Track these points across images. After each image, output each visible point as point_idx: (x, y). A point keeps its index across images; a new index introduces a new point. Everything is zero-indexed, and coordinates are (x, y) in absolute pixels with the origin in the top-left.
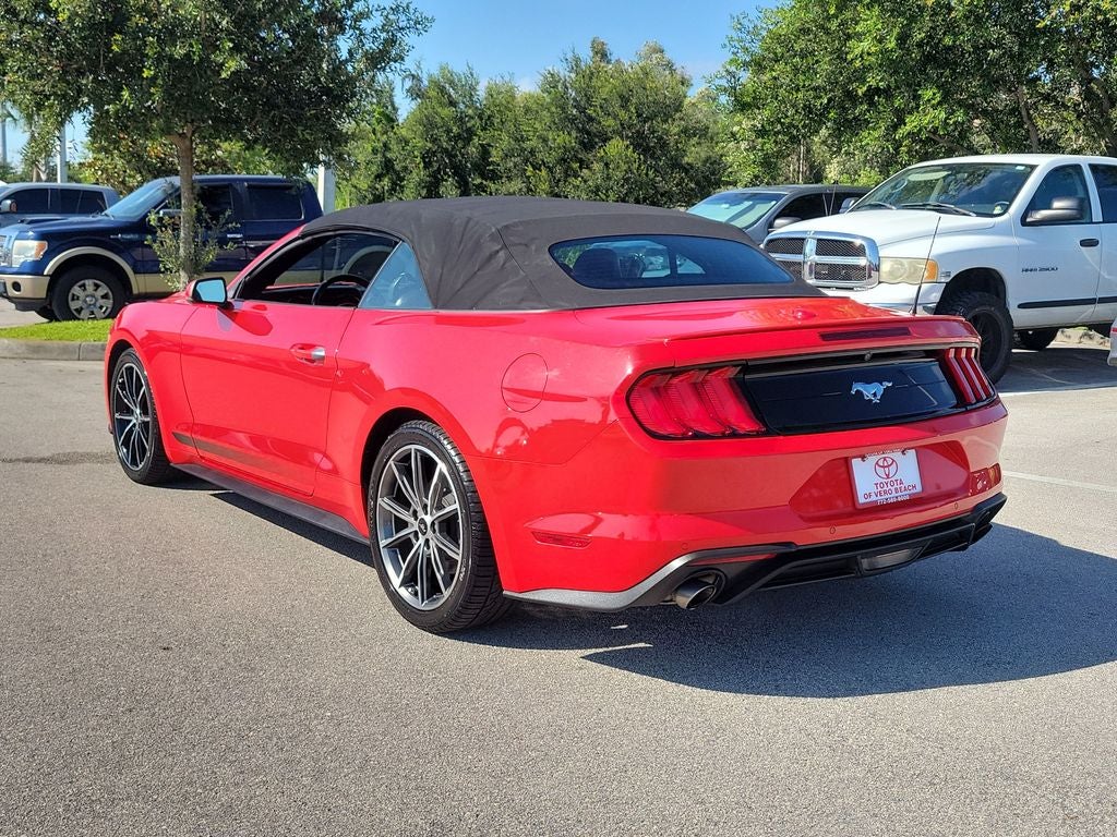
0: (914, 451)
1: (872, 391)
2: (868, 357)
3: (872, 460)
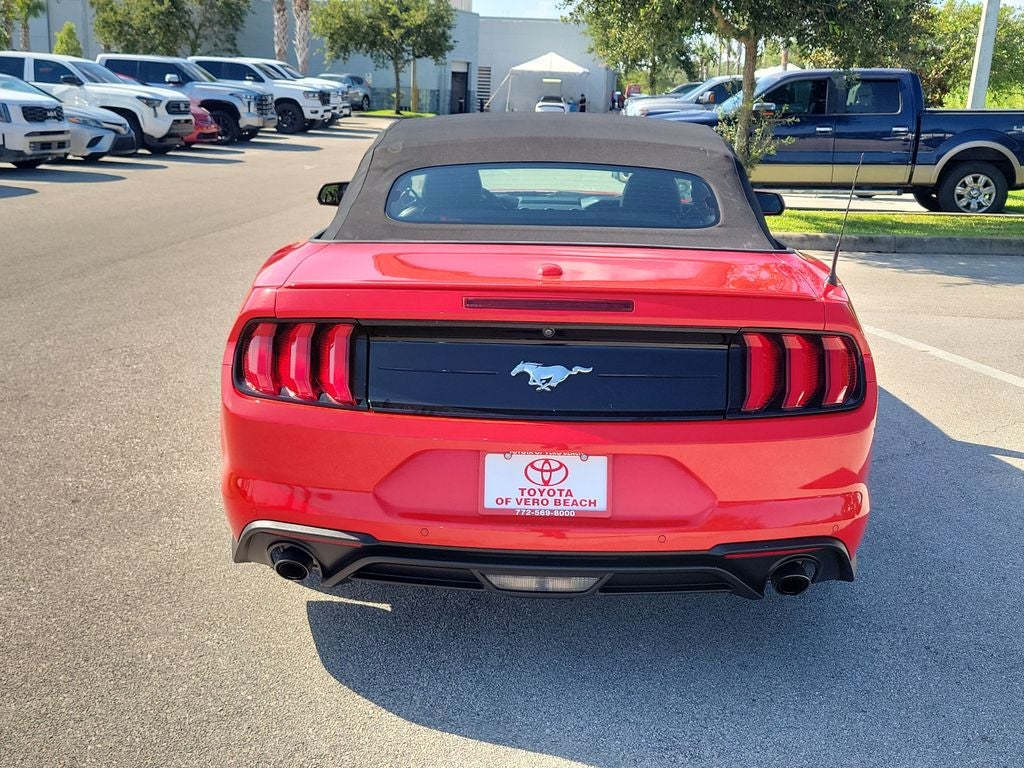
0: (605, 458)
1: (544, 376)
2: (548, 332)
3: (521, 460)
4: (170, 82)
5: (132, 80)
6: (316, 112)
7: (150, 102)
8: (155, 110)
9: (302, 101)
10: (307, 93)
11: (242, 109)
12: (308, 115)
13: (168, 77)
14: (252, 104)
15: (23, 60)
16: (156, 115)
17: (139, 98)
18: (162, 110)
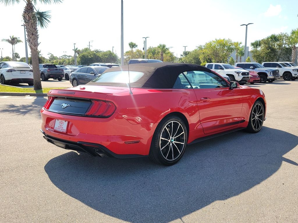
0: (67, 122)
2: (66, 98)
4: (251, 68)
5: (241, 68)
6: (296, 75)
7: (238, 73)
8: (239, 75)
9: (292, 72)
10: (293, 70)
11: (268, 74)
12: (293, 75)
13: (251, 67)
14: (271, 73)
15: (213, 65)
16: (239, 76)
17: (235, 72)
18: (240, 74)
